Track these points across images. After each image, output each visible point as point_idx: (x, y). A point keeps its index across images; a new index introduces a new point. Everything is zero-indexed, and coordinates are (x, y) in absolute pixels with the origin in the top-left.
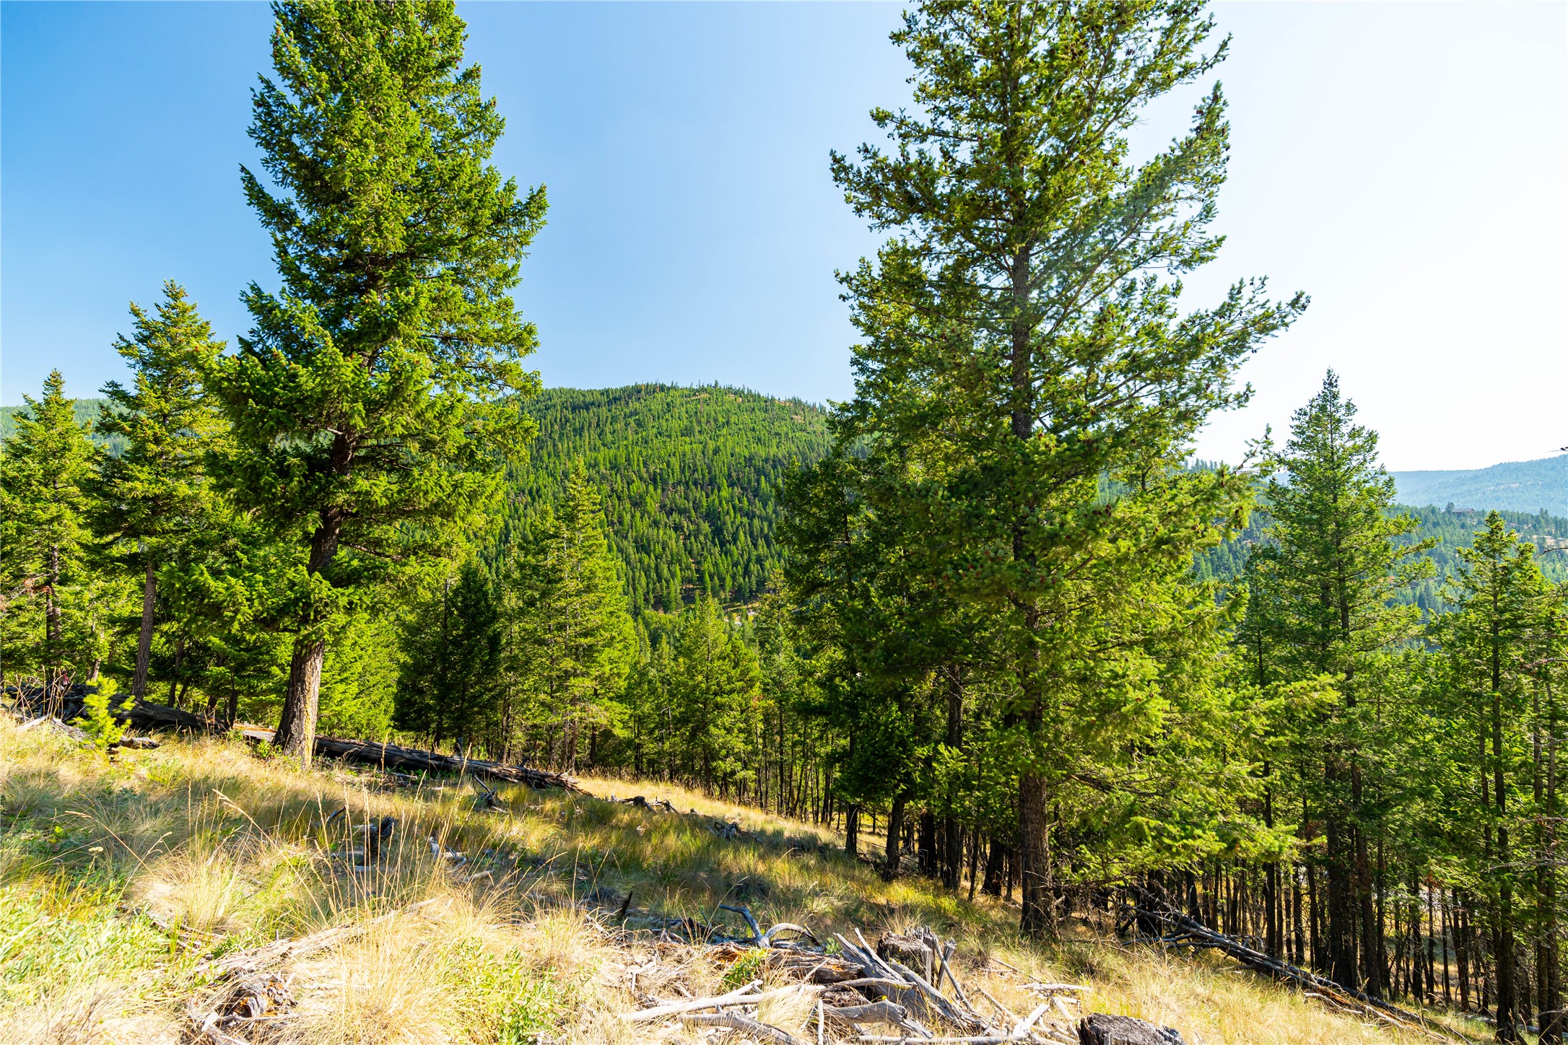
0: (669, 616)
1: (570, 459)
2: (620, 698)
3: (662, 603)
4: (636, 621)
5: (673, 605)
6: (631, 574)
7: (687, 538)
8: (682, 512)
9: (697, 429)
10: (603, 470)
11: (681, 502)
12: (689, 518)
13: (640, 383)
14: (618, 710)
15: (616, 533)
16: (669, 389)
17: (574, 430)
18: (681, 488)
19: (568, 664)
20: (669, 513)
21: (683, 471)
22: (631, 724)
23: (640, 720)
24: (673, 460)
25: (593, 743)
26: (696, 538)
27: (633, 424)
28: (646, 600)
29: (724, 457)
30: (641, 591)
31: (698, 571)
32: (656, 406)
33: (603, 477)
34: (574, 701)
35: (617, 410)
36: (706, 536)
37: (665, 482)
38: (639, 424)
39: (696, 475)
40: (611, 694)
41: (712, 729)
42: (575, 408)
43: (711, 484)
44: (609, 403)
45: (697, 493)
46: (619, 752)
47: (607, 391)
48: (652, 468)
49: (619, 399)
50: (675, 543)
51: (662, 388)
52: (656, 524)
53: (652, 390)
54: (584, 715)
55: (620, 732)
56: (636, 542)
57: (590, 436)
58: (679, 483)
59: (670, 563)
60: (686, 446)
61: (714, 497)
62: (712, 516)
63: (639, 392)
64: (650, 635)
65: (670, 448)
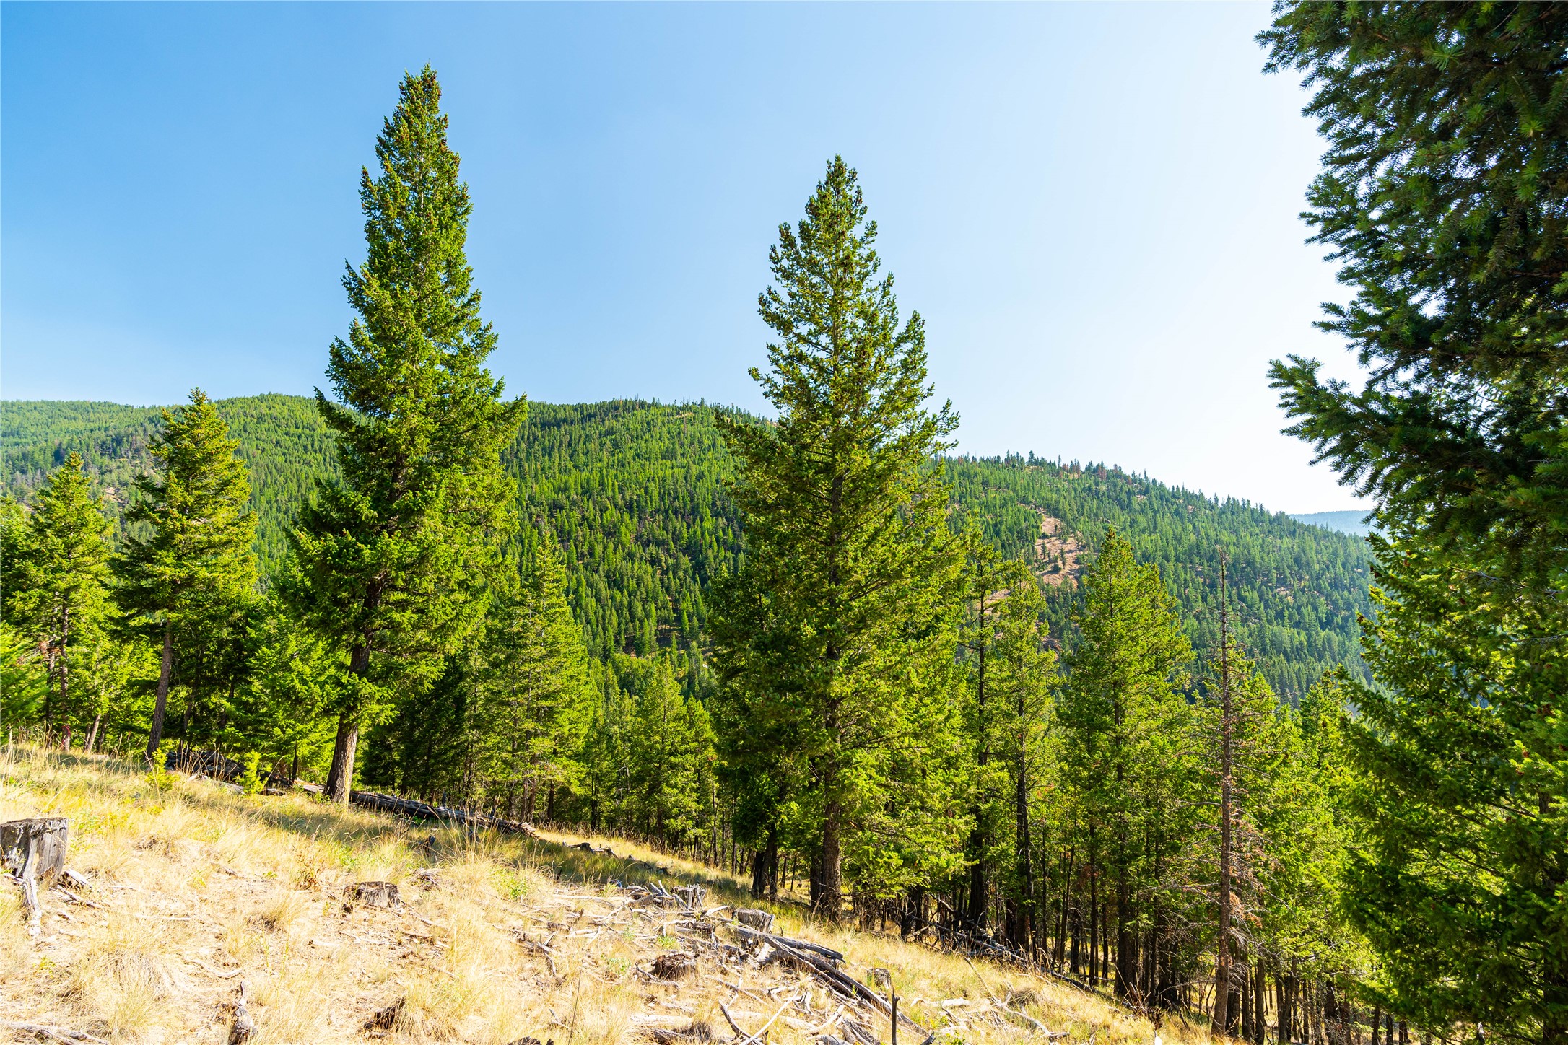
0: (642, 660)
1: (537, 482)
2: (578, 757)
3: (634, 646)
4: (604, 665)
5: (647, 648)
6: (601, 612)
7: (665, 573)
8: (661, 544)
9: (680, 451)
10: (573, 495)
11: (659, 533)
12: (668, 550)
13: (618, 398)
14: (575, 769)
15: (586, 566)
16: (649, 406)
17: (544, 449)
18: (660, 517)
19: (529, 725)
20: (646, 545)
21: (662, 498)
22: (589, 782)
23: (598, 779)
24: (651, 485)
25: (551, 800)
26: (675, 573)
27: (609, 444)
28: (617, 642)
29: (709, 484)
30: (611, 632)
31: (675, 610)
32: (635, 425)
33: (574, 503)
34: (534, 759)
35: (592, 428)
36: (685, 571)
37: (641, 510)
38: (616, 444)
39: (677, 503)
40: (570, 753)
41: (666, 789)
42: (545, 425)
43: (692, 513)
44: (583, 420)
45: (677, 524)
46: (576, 809)
47: (581, 407)
48: (628, 494)
49: (595, 416)
50: (651, 579)
51: (643, 405)
52: (630, 556)
53: (631, 407)
54: (543, 773)
55: (576, 789)
56: (607, 576)
57: (561, 456)
58: (658, 511)
59: (645, 601)
60: (667, 471)
61: (696, 527)
62: (693, 549)
63: (616, 408)
64: (620, 681)
65: (649, 472)
